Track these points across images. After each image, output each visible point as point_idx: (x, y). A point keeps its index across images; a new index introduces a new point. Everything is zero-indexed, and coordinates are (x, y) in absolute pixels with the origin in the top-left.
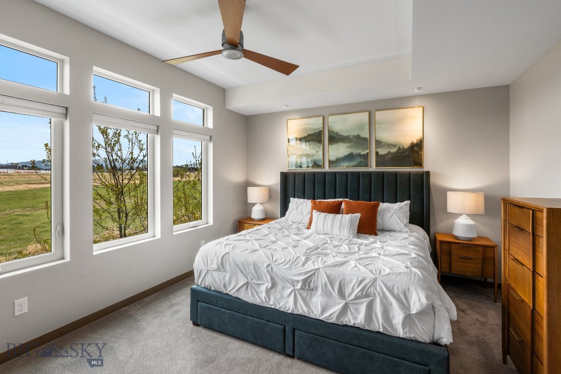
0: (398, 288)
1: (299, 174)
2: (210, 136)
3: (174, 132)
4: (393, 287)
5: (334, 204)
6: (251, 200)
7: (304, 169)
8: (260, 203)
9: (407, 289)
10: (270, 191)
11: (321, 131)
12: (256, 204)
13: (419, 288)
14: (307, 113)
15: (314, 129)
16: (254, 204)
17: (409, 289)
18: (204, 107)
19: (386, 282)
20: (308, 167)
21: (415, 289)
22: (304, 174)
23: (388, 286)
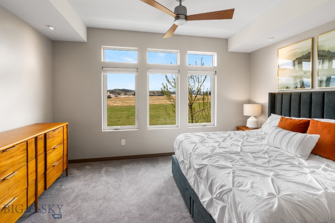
0: (241, 207)
1: (286, 94)
2: (216, 72)
3: (188, 72)
4: (239, 204)
5: (299, 123)
6: (246, 113)
7: (292, 90)
8: (254, 116)
9: (248, 212)
10: (263, 106)
11: (309, 53)
12: (251, 116)
13: (258, 218)
14: (297, 39)
15: (302, 52)
16: (248, 117)
17: (249, 214)
18: (212, 54)
19: (236, 196)
20: (296, 87)
21: (254, 217)
22: (291, 94)
23: (236, 200)
